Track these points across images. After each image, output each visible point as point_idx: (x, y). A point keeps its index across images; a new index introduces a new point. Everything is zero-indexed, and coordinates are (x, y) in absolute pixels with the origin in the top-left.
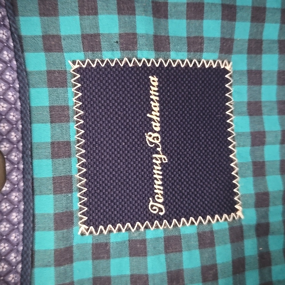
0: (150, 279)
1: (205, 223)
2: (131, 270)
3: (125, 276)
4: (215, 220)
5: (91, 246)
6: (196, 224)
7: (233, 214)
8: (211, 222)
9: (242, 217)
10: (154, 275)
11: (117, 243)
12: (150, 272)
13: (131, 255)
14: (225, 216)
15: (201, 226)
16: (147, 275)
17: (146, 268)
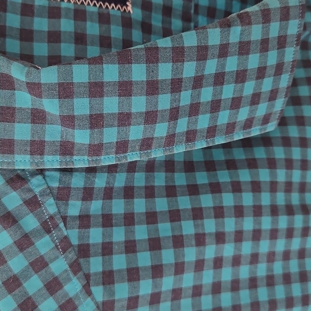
0: (61, 34)
1: (104, 7)
2: (48, 28)
3: (44, 32)
4: (111, 7)
5: (20, 5)
6: (98, 5)
7: (125, 7)
8: (109, 8)
9: (131, 12)
10: (65, 32)
11: (40, 6)
12: (63, 29)
13: (49, 17)
14: (119, 6)
15: (101, 9)
16: (60, 32)
17: (60, 26)
